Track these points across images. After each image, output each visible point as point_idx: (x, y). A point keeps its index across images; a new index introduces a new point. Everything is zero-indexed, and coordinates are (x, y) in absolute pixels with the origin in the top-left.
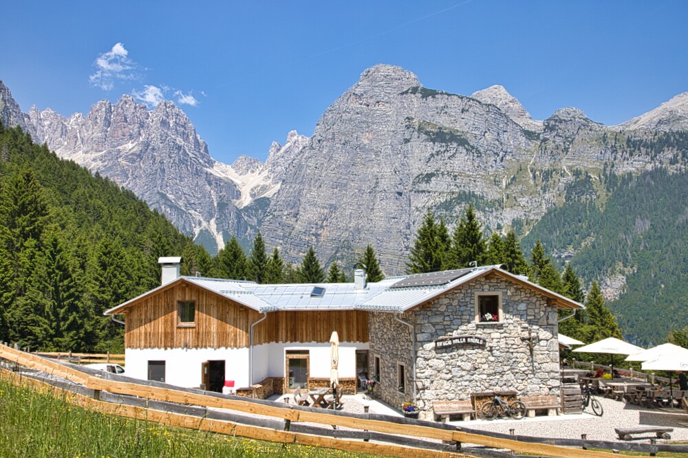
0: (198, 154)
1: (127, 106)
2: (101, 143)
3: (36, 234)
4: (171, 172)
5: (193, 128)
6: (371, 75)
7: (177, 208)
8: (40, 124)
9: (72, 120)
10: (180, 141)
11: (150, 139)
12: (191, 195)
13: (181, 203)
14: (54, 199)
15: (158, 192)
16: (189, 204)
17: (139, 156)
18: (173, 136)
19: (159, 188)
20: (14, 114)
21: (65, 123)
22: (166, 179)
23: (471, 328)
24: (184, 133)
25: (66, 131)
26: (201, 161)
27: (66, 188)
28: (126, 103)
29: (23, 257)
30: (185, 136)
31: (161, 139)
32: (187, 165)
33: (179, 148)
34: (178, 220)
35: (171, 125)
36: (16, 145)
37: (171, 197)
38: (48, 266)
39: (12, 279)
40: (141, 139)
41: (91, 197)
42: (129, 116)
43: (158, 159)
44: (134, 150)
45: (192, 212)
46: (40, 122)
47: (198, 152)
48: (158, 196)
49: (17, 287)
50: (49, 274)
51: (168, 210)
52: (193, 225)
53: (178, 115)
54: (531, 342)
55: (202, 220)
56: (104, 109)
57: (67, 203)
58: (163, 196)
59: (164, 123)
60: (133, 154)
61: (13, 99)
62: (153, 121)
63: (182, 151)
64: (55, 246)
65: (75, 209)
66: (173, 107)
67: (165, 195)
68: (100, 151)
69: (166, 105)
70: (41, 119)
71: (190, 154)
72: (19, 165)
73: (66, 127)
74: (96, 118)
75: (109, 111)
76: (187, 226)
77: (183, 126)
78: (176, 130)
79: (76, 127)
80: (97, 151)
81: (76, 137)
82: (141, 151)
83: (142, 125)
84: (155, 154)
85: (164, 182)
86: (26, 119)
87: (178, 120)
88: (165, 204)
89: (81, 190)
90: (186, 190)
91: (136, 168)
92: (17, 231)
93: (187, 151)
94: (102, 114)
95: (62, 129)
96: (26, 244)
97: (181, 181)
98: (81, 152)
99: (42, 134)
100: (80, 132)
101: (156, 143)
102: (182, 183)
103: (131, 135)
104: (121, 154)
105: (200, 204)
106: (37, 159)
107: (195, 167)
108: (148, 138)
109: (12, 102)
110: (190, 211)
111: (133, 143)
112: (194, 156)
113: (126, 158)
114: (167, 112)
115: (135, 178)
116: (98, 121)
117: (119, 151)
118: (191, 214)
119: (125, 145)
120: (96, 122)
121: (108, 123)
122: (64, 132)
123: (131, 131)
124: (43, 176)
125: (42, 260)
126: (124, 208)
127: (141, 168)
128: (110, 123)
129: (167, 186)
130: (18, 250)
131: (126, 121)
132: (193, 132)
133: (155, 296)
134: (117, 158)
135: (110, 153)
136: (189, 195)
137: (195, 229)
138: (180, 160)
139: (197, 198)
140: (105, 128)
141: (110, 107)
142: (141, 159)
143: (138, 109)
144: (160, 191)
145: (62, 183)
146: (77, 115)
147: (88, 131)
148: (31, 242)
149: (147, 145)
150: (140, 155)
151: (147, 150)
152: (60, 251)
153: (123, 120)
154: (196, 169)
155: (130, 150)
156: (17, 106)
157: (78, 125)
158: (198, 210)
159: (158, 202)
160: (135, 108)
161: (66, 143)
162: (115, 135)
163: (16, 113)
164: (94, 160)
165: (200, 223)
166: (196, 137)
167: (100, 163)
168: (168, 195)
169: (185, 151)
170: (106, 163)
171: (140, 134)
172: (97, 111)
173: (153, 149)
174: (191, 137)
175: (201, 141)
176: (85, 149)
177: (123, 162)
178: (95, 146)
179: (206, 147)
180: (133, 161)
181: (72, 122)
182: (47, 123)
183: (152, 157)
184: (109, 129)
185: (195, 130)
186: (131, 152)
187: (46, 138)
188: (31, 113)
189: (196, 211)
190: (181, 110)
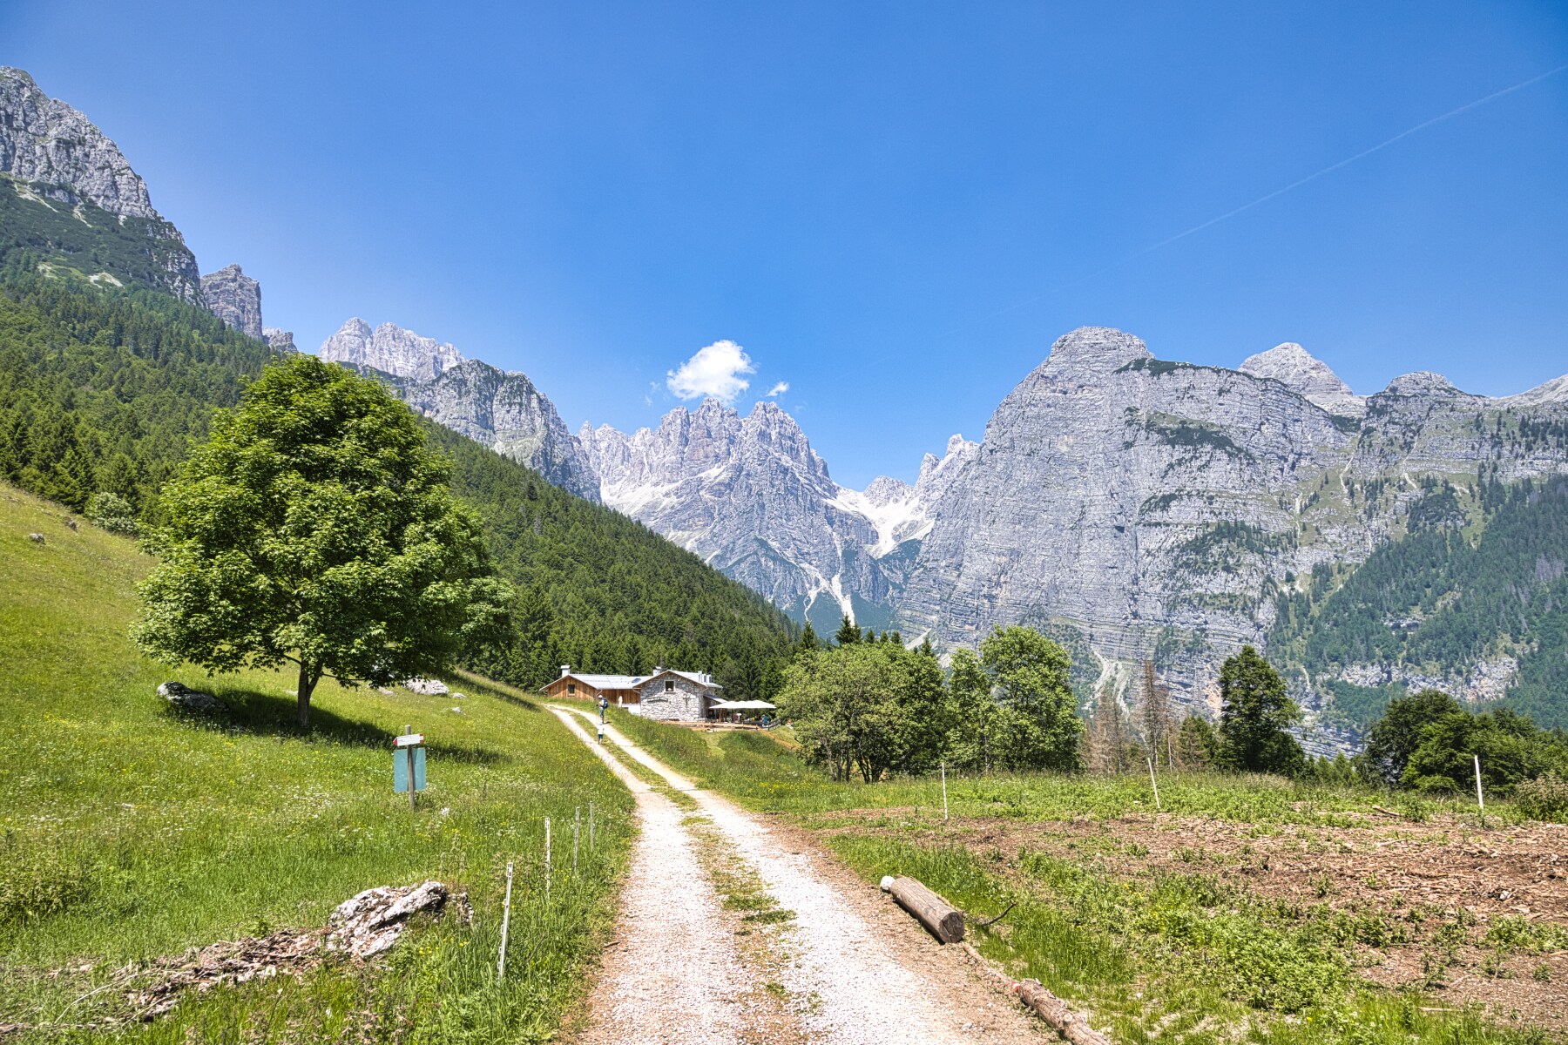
0: (813, 478)
1: (711, 414)
2: (676, 469)
3: (543, 637)
4: (773, 508)
5: (805, 440)
6: (1069, 345)
7: (783, 561)
8: (594, 448)
9: (637, 439)
10: (786, 460)
11: (743, 460)
12: (804, 540)
13: (789, 553)
14: (588, 578)
15: (756, 539)
16: (802, 555)
17: (729, 486)
18: (776, 455)
19: (757, 532)
20: (560, 439)
21: (628, 444)
22: (766, 518)
23: (662, 694)
24: (792, 449)
25: (629, 455)
26: (817, 488)
27: (603, 562)
28: (709, 410)
29: (533, 655)
30: (793, 452)
31: (759, 460)
32: (797, 497)
33: (785, 471)
34: (785, 579)
35: (773, 438)
36: (550, 513)
37: (774, 544)
38: (550, 663)
39: (525, 674)
40: (731, 461)
41: (629, 572)
42: (714, 426)
43: (755, 489)
44: (721, 477)
45: (805, 565)
46: (594, 444)
47: (814, 475)
48: (755, 545)
49: (528, 680)
50: (550, 669)
51: (771, 564)
52: (807, 586)
53: (782, 422)
54: (687, 700)
55: (820, 577)
56: (679, 421)
57: (603, 581)
58: (763, 544)
59: (763, 435)
60: (719, 484)
61: (559, 419)
62: (747, 433)
63: (789, 475)
64: (555, 647)
65: (610, 588)
66: (776, 410)
67: (766, 542)
68: (674, 482)
69: (765, 410)
70: (595, 441)
71: (800, 478)
72: (552, 538)
73: (628, 449)
74: (669, 434)
75: (687, 423)
76: (798, 586)
77: (790, 438)
78: (781, 444)
79: (641, 448)
80: (670, 482)
81: (642, 463)
82: (731, 478)
83: (732, 441)
84: (751, 482)
85: (764, 523)
86: (575, 444)
87: (783, 430)
88: (766, 555)
89: (618, 565)
90: (795, 533)
91: (724, 503)
92: (529, 635)
93: (797, 475)
94: (677, 427)
95: (624, 453)
96: (536, 645)
97: (788, 520)
98: (648, 484)
99: (598, 461)
100: (647, 455)
101: (753, 466)
102: (790, 523)
103: (717, 456)
104: (704, 484)
105: (817, 553)
106: (572, 530)
107: (809, 498)
108: (740, 459)
109: (557, 421)
110: (802, 565)
111: (719, 467)
112: (807, 482)
113: (711, 490)
114: (767, 419)
115: (722, 519)
116: (672, 438)
117: (701, 480)
118: (803, 570)
119: (709, 471)
120: (669, 440)
121: (685, 441)
122: (626, 456)
123: (717, 450)
124: (577, 551)
125: (546, 657)
126: (669, 584)
127: (731, 503)
128: (687, 440)
129: (768, 528)
130: (530, 650)
131: (709, 436)
132: (805, 446)
133: (560, 682)
134: (698, 491)
135: (687, 483)
136: (800, 541)
137: (809, 592)
138: (786, 489)
139: (812, 545)
140: (680, 447)
141: (688, 416)
142: (732, 490)
143: (726, 417)
144: (759, 537)
145: (599, 556)
146: (643, 430)
147: (657, 453)
148: (539, 644)
149: (739, 469)
150: (729, 484)
151: (739, 476)
152: (559, 650)
153: (705, 434)
154: (811, 500)
155: (716, 477)
156: (564, 427)
157: (645, 445)
158: (814, 562)
159: (756, 553)
160: (722, 416)
161: (628, 473)
162: (695, 457)
163: (562, 436)
164: (667, 495)
165: (817, 583)
166: (810, 453)
167: (674, 499)
168: (769, 542)
169: (793, 475)
170: (683, 499)
171: (729, 454)
172: (670, 424)
173: (748, 475)
174: (802, 454)
175: (817, 458)
176: (654, 479)
177: (705, 495)
178: (668, 475)
179: (825, 467)
180: (720, 494)
181: (638, 441)
182: (603, 445)
183: (747, 487)
184: (686, 450)
185: (808, 443)
186: (717, 480)
187: (603, 466)
188: (583, 434)
189: (811, 564)
190: (787, 415)
